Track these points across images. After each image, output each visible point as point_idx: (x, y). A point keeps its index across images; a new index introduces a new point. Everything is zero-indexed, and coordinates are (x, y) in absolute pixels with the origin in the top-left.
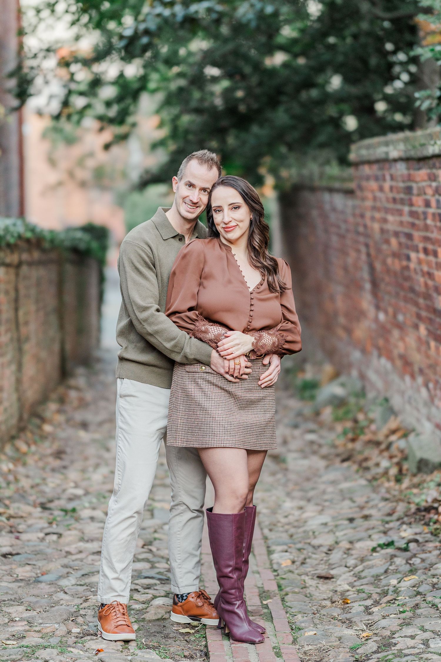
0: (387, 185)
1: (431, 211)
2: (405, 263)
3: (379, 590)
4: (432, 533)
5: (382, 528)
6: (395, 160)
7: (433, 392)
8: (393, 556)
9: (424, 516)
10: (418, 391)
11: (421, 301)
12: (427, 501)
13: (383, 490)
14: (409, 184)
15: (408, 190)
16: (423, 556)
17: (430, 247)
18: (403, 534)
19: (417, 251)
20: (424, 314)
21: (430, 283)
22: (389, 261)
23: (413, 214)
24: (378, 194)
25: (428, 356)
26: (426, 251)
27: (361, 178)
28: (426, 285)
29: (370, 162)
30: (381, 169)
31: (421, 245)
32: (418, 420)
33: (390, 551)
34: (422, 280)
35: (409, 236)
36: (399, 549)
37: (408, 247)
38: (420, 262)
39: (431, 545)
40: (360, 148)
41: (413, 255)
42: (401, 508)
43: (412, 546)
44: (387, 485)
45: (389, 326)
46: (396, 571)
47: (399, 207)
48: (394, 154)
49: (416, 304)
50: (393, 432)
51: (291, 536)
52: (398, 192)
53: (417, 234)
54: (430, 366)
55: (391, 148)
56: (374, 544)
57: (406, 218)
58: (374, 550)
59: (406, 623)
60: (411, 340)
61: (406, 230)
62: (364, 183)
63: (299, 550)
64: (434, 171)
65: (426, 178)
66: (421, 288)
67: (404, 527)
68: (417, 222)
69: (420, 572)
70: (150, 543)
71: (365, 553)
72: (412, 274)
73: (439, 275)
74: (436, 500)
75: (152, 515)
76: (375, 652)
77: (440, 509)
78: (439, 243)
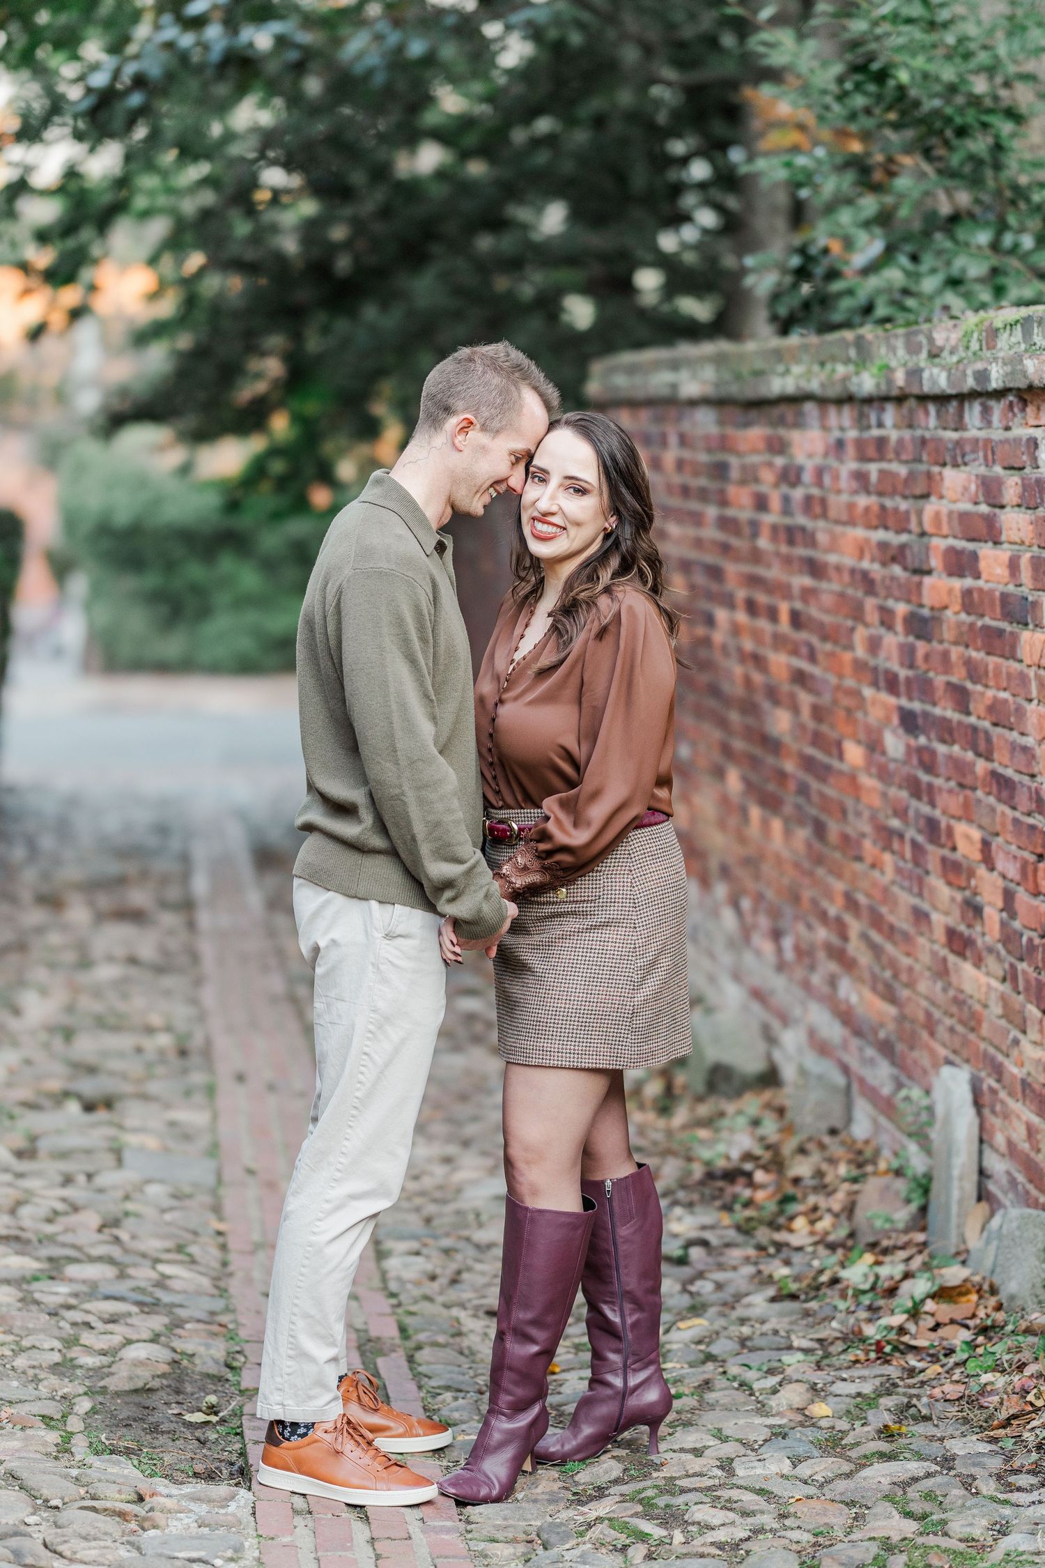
0: (670, 455)
1: (769, 519)
2: (701, 631)
4: (739, 1228)
6: (693, 403)
7: (749, 919)
9: (721, 1190)
10: (715, 914)
11: (734, 717)
12: (728, 1158)
14: (720, 457)
15: (720, 471)
16: (720, 1276)
17: (762, 598)
18: (679, 1227)
19: (732, 606)
20: (739, 745)
21: (758, 678)
23: (726, 524)
25: (742, 839)
26: (752, 608)
28: (748, 682)
29: (633, 404)
30: (659, 420)
32: (711, 978)
34: (738, 670)
35: (715, 573)
37: (711, 597)
38: (736, 630)
39: (735, 1254)
40: (612, 370)
41: (721, 615)
42: (670, 1173)
43: (696, 1253)
44: (637, 1117)
47: (694, 505)
48: (691, 387)
49: (723, 723)
51: (428, 1221)
52: (696, 474)
53: (732, 569)
54: (746, 862)
55: (684, 375)
57: (711, 533)
59: (683, 1422)
60: (706, 801)
61: (710, 558)
63: (447, 1252)
64: (782, 432)
65: (761, 445)
66: (734, 688)
67: (680, 1210)
68: (735, 542)
69: (712, 1311)
70: (116, 1223)
72: (717, 656)
73: (780, 661)
74: (748, 1156)
75: (120, 1162)
76: (616, 1482)
77: (760, 1176)
78: (783, 590)
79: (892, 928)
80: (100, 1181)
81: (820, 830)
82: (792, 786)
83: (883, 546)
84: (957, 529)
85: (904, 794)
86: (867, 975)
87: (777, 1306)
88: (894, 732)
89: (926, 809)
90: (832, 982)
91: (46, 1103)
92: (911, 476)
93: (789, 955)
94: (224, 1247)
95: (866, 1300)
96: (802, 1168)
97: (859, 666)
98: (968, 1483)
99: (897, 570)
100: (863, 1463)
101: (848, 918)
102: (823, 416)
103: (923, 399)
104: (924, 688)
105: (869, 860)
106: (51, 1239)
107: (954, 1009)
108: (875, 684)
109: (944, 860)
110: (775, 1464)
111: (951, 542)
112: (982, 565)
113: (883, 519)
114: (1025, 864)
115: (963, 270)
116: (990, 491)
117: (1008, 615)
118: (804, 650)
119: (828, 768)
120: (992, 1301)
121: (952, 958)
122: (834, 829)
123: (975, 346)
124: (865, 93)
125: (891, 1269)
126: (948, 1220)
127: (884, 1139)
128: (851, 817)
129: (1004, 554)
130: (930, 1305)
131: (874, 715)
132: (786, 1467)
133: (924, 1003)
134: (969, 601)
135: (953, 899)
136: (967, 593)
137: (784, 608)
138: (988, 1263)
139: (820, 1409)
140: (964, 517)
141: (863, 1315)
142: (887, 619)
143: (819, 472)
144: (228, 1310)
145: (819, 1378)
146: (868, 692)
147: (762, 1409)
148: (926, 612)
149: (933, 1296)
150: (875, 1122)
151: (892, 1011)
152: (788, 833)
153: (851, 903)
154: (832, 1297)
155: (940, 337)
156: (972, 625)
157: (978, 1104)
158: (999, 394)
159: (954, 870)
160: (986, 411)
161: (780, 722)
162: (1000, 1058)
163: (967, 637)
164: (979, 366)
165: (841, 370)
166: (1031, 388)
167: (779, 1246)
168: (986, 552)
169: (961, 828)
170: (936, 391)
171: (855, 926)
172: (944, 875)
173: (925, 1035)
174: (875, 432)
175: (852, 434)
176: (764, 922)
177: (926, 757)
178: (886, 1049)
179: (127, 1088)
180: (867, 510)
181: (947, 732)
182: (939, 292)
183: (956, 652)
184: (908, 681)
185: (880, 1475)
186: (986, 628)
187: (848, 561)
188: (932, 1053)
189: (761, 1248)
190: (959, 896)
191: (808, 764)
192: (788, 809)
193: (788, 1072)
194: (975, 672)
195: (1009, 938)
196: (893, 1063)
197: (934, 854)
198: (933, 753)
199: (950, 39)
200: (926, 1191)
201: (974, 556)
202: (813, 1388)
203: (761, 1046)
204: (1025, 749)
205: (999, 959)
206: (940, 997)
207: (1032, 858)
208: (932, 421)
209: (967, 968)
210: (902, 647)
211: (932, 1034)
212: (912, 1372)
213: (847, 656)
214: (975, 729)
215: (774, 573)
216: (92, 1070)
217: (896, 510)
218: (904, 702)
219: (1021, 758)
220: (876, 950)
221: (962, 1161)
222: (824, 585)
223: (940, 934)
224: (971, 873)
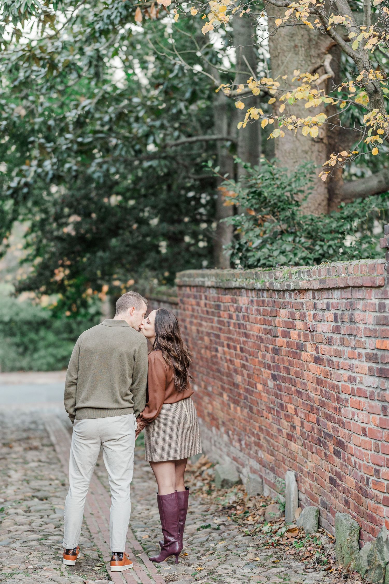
0: (203, 302)
1: (232, 321)
2: (214, 353)
3: (204, 549)
4: (233, 521)
5: (202, 518)
6: (209, 287)
7: (232, 437)
8: (210, 533)
9: (228, 512)
10: (221, 437)
11: (225, 378)
12: (229, 503)
13: (200, 499)
14: (218, 303)
15: (218, 307)
16: (229, 532)
17: (232, 344)
18: (215, 521)
19: (223, 346)
20: (226, 386)
21: (231, 366)
22: (203, 351)
23: (220, 322)
24: (196, 307)
25: (229, 414)
26: (229, 346)
27: (184, 296)
28: (228, 367)
29: (190, 286)
30: (199, 291)
31: (225, 343)
32: (221, 456)
33: (208, 530)
34: (225, 364)
35: (218, 336)
36: (214, 529)
37: (216, 343)
38: (224, 353)
39: (233, 527)
40: (184, 276)
41: (220, 349)
42: (213, 508)
43: (222, 527)
44: (202, 496)
45: (201, 394)
46: (213, 540)
47: (210, 317)
48: (208, 283)
49: (221, 380)
50: (204, 464)
51: (146, 524)
52: (211, 308)
53: (222, 335)
54: (230, 420)
55: (206, 279)
56: (198, 526)
57: (215, 325)
58: (198, 530)
59: (221, 563)
60: (217, 403)
61: (216, 332)
62: (185, 299)
63: (152, 530)
64: (235, 297)
65: (230, 300)
66: (225, 370)
67: (216, 518)
68: (223, 327)
69: (227, 540)
71: (193, 531)
72: (219, 360)
73: (238, 362)
74: (235, 502)
75: (55, 512)
76: (206, 576)
77: (238, 507)
78: (238, 342)
79: (272, 435)
80: (51, 517)
81: (251, 409)
82: (243, 398)
83: (265, 329)
84: (284, 326)
85: (274, 397)
86: (266, 449)
87: (245, 537)
88: (270, 380)
89: (280, 401)
90: (256, 453)
91: (29, 499)
92: (271, 311)
93: (244, 446)
94: (89, 532)
95: (269, 534)
96: (250, 505)
97: (260, 362)
98: (296, 571)
99: (269, 336)
100: (270, 568)
101: (260, 433)
102: (247, 294)
103: (274, 290)
104: (278, 368)
105: (265, 417)
106: (42, 531)
107: (290, 455)
108: (264, 367)
109: (285, 414)
110: (246, 570)
111: (283, 328)
112: (291, 335)
113: (265, 322)
114: (306, 414)
115: (285, 249)
116: (292, 315)
117: (298, 348)
118: (245, 358)
119: (253, 391)
120: (303, 532)
121: (288, 441)
122: (255, 408)
123: (286, 277)
124: (255, 199)
125: (275, 527)
126: (290, 513)
127: (273, 495)
128: (259, 405)
129: (296, 332)
130: (286, 534)
131: (265, 376)
132: (250, 571)
133: (282, 455)
134: (288, 345)
135: (288, 425)
136: (288, 342)
137: (238, 346)
138: (301, 523)
139: (257, 559)
140: (286, 322)
141: (268, 538)
142: (267, 350)
143: (247, 309)
144: (95, 545)
145: (257, 552)
146: (263, 370)
147: (242, 560)
148: (277, 347)
149: (287, 532)
150: (270, 490)
151: (274, 458)
152: (242, 411)
153: (261, 429)
154: (260, 534)
155: (277, 274)
156: (289, 351)
157: (297, 481)
158: (293, 290)
159: (287, 417)
160: (290, 294)
161: (238, 379)
162: (302, 467)
163: (288, 354)
164: (288, 283)
165: (251, 281)
166: (301, 289)
167: (244, 524)
168: (292, 331)
169: (289, 406)
170: (277, 289)
171: (262, 436)
172: (285, 419)
173: (282, 464)
174: (262, 298)
175: (255, 299)
176: (236, 437)
177: (279, 387)
178: (272, 469)
179: (51, 495)
180: (260, 319)
181: (284, 380)
182: (278, 255)
183: (286, 358)
184: (273, 366)
185: (274, 571)
186: (293, 352)
187: (256, 334)
188: (284, 468)
189: (239, 525)
190: (289, 424)
191: (247, 390)
192: (242, 404)
193: (245, 480)
194: (291, 363)
195: (302, 434)
196: (274, 474)
197: (282, 413)
198: (281, 385)
199: (279, 183)
200: (284, 507)
201: (289, 332)
202: (256, 554)
203: (237, 474)
204: (304, 383)
205: (301, 440)
206: (286, 453)
207: (308, 412)
208: (277, 297)
209: (293, 443)
210: (271, 357)
211: (284, 463)
212: (281, 549)
213: (257, 360)
214: (291, 379)
215: (235, 337)
216: (39, 491)
217: (268, 320)
218: (272, 372)
219: (303, 386)
220: (268, 441)
221: (294, 496)
222: (250, 340)
223: (285, 435)
224: (292, 418)
